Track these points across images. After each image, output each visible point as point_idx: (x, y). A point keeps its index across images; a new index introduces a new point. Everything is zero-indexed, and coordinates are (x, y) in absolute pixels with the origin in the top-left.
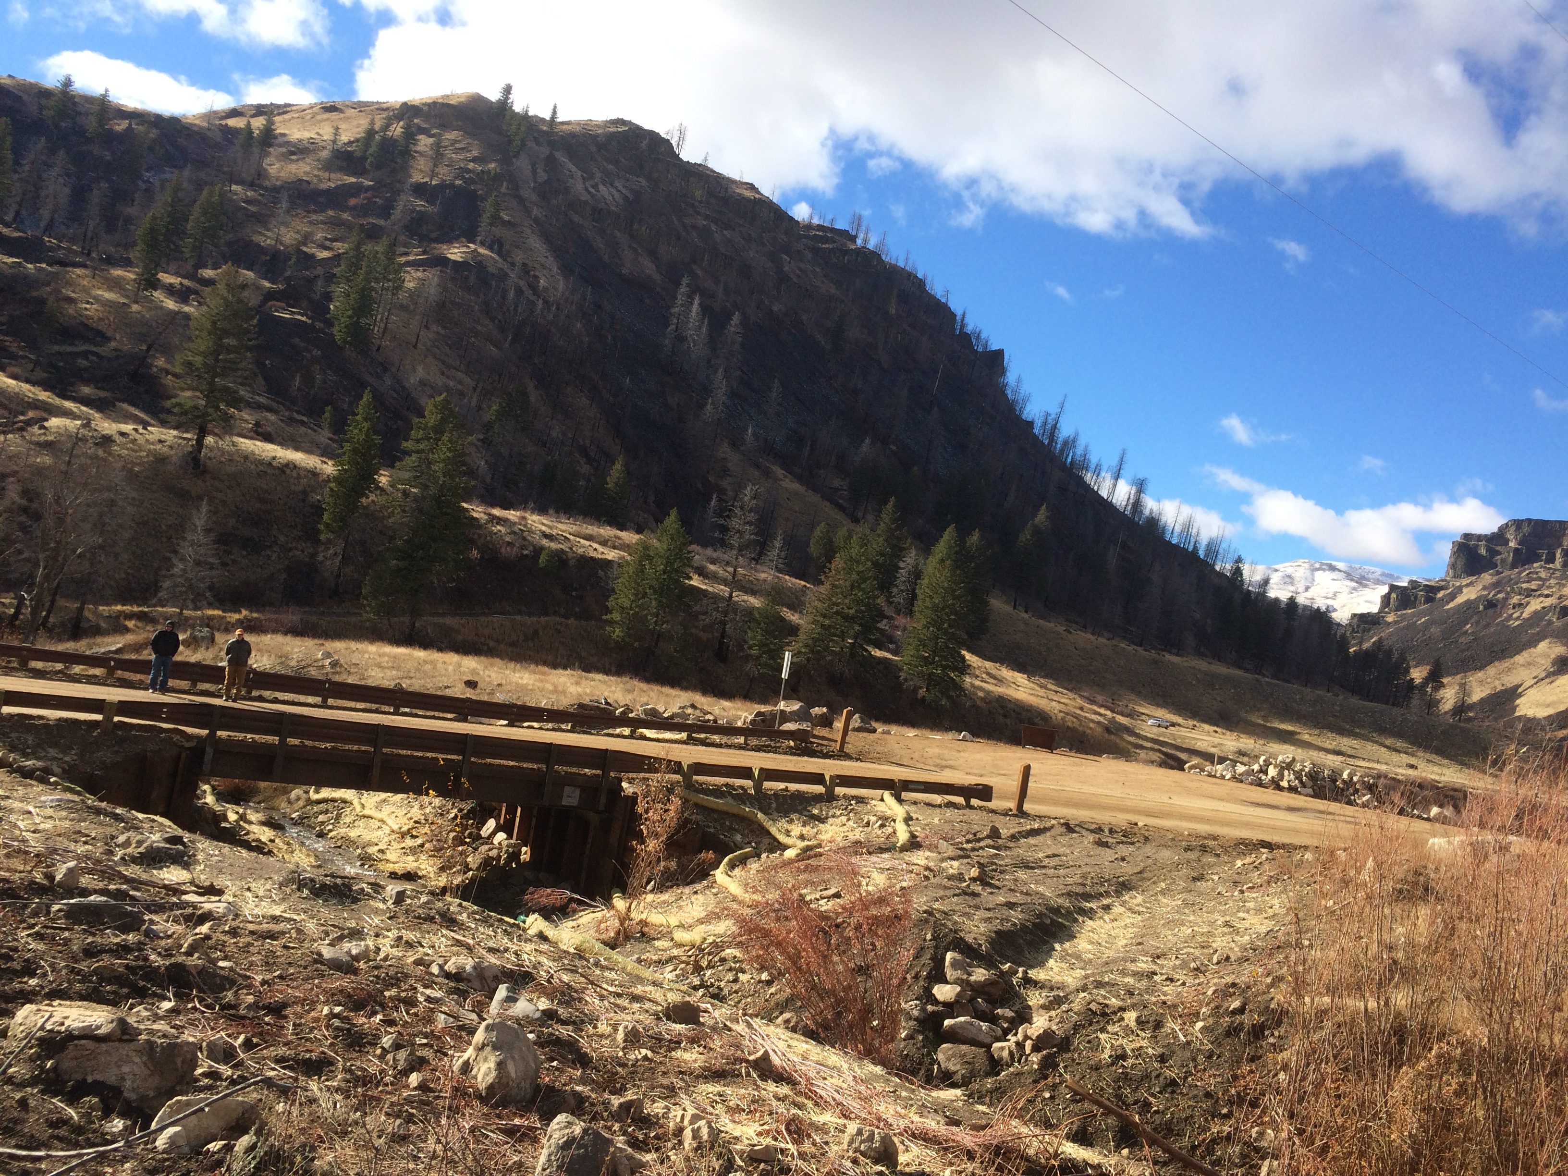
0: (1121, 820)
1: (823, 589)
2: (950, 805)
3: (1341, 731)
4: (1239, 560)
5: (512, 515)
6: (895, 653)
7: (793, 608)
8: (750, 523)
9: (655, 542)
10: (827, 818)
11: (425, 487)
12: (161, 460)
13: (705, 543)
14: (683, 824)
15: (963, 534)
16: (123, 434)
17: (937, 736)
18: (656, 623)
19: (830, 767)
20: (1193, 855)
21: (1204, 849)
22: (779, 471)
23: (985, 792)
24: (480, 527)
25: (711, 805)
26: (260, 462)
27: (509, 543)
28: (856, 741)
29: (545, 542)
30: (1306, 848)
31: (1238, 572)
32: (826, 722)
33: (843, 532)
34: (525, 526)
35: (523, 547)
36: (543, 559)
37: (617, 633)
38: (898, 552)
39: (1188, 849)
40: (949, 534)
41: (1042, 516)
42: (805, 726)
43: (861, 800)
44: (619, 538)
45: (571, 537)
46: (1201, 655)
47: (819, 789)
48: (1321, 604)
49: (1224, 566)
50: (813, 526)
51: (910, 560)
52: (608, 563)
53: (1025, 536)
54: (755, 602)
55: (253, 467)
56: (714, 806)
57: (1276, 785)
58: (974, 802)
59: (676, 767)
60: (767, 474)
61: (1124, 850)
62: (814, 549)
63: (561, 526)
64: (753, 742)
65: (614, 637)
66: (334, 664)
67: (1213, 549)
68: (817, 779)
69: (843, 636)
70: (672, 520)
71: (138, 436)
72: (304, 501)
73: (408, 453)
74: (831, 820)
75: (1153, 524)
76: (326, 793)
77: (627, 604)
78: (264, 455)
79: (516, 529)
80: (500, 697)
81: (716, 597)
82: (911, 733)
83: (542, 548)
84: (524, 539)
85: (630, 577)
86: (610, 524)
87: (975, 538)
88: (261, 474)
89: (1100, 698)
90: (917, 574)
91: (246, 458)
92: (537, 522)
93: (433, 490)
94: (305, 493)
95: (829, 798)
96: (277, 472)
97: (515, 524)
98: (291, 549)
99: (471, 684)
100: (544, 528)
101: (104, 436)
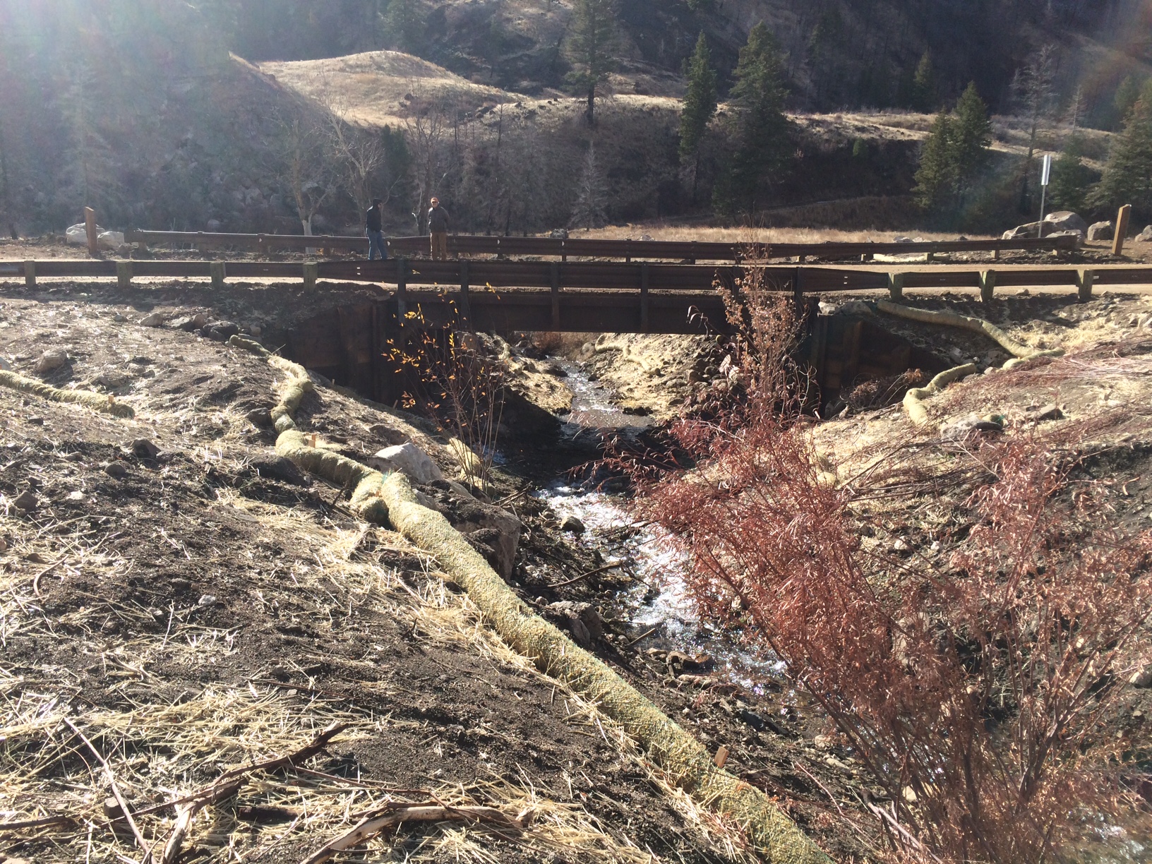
5: (830, 117)
7: (1094, 156)
9: (952, 118)
10: (1078, 321)
11: (752, 105)
12: (567, 121)
13: (1007, 111)
16: (541, 107)
18: (959, 189)
24: (803, 131)
25: (922, 318)
26: (634, 110)
27: (827, 141)
29: (857, 134)
34: (840, 124)
35: (839, 142)
36: (856, 149)
37: (925, 201)
42: (1073, 233)
44: (925, 121)
45: (881, 127)
52: (913, 143)
56: (927, 319)
62: (1119, 101)
63: (872, 119)
65: (922, 205)
70: (969, 93)
71: (551, 107)
72: (667, 135)
74: (1083, 324)
77: (931, 175)
78: (636, 104)
79: (832, 127)
83: (855, 140)
84: (840, 134)
85: (932, 151)
86: (917, 111)
88: (636, 119)
91: (624, 109)
92: (851, 119)
93: (757, 106)
94: (667, 128)
96: (647, 115)
97: (831, 123)
98: (660, 174)
100: (856, 123)
101: (530, 111)
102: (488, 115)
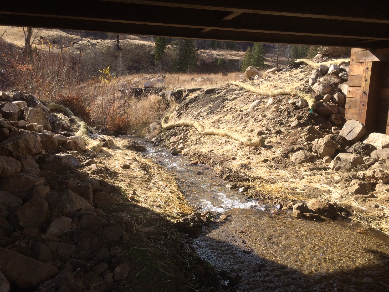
5: (208, 51)
12: (109, 48)
16: (98, 42)
24: (199, 55)
26: (135, 45)
27: (208, 58)
34: (211, 53)
35: (212, 59)
36: (219, 61)
45: (225, 55)
52: (237, 60)
55: (134, 47)
63: (221, 52)
71: (102, 42)
72: (149, 54)
78: (136, 43)
79: (209, 54)
84: (212, 56)
86: (235, 50)
88: (136, 48)
91: (131, 44)
94: (149, 52)
96: (141, 47)
98: (148, 68)
100: (217, 53)
101: (93, 44)
102: (76, 45)
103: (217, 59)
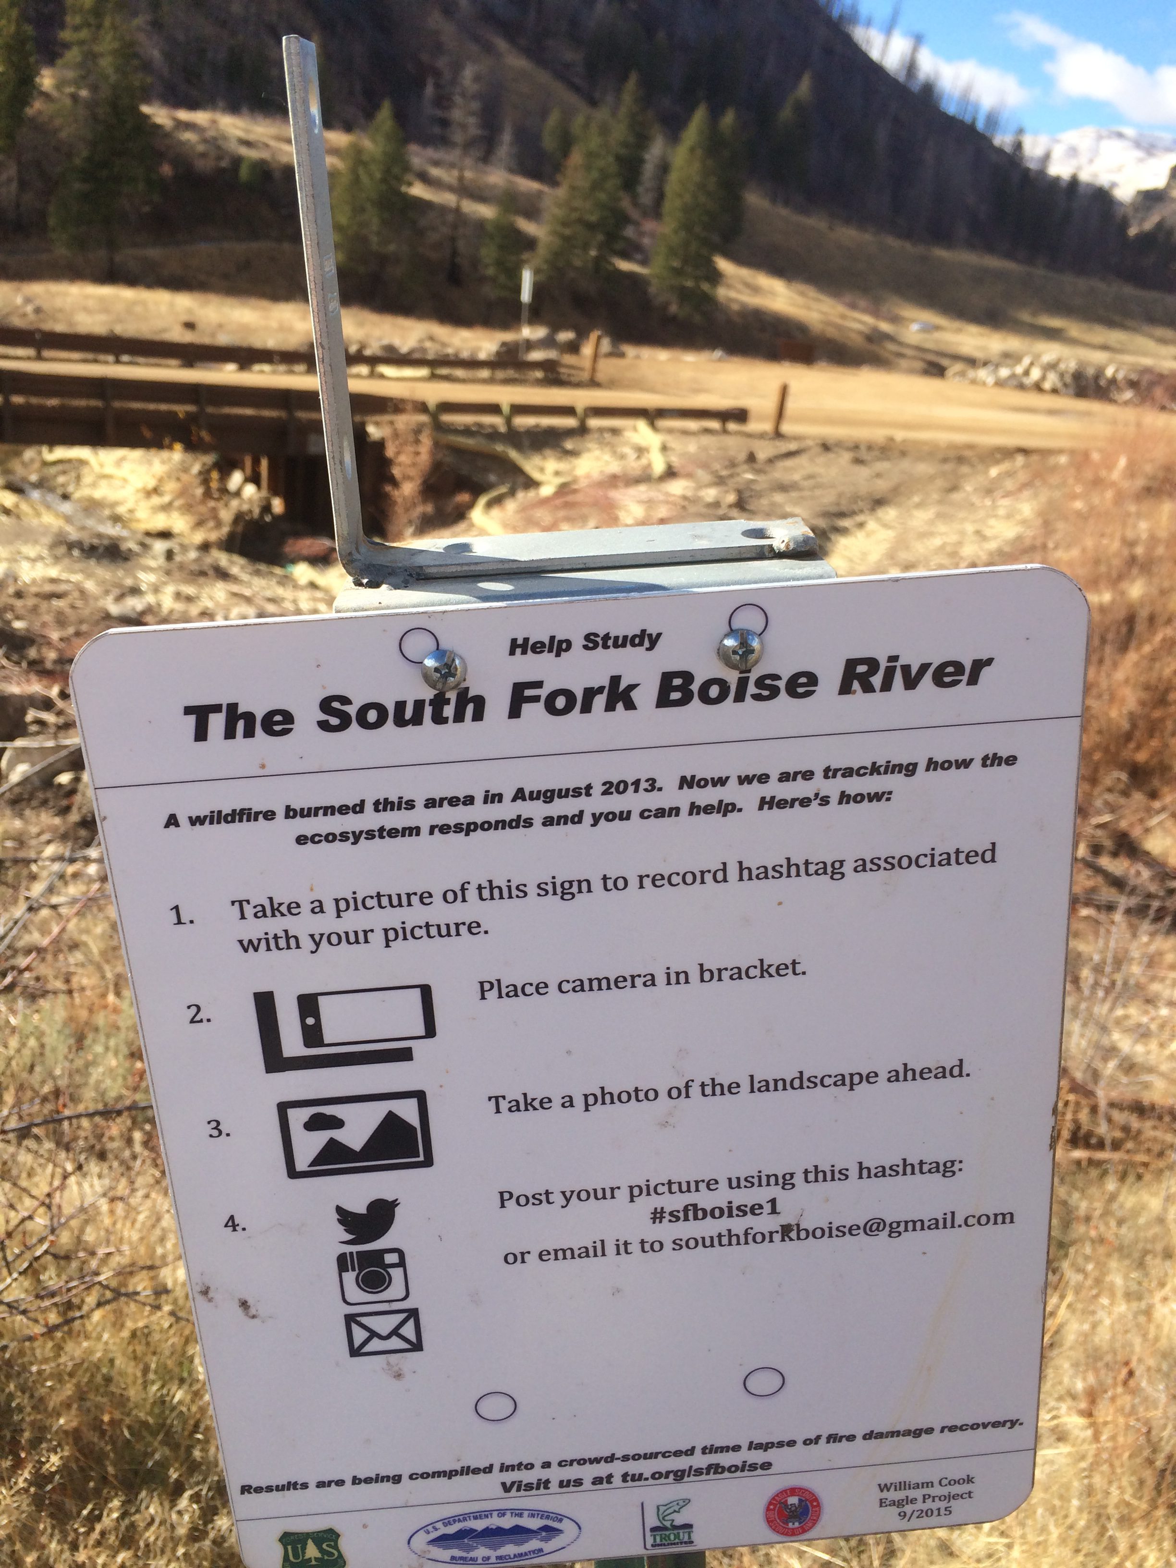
0: (878, 435)
1: (561, 192)
2: (707, 431)
3: (1111, 324)
4: (1021, 131)
5: (200, 117)
6: (644, 263)
7: (528, 216)
8: (473, 114)
9: (367, 143)
10: (581, 452)
11: (94, 88)
13: (426, 141)
14: (437, 467)
15: (715, 114)
17: (690, 358)
18: (379, 243)
19: (581, 398)
20: (948, 467)
21: (961, 460)
22: (502, 44)
23: (741, 415)
24: (167, 135)
25: (461, 446)
27: (202, 155)
28: (607, 368)
30: (1060, 451)
31: (1018, 146)
32: (573, 348)
33: (579, 120)
34: (217, 131)
35: (219, 158)
36: (244, 172)
38: (642, 140)
39: (945, 460)
40: (699, 117)
41: (804, 88)
42: (551, 354)
43: (615, 432)
46: (971, 245)
47: (570, 422)
48: (1104, 180)
49: (1003, 140)
50: (544, 114)
51: (656, 150)
53: (786, 113)
54: (486, 211)
56: (465, 447)
57: (1038, 387)
58: (732, 426)
59: (422, 407)
60: (489, 49)
61: (882, 466)
62: (549, 143)
63: (257, 129)
64: (500, 374)
66: (38, 310)
67: (992, 120)
68: (568, 411)
69: (586, 247)
70: (385, 114)
73: (67, 46)
74: (585, 455)
75: (928, 91)
76: (61, 453)
79: (207, 135)
80: (223, 339)
81: (443, 210)
82: (663, 355)
83: (241, 158)
84: (219, 147)
85: (344, 189)
87: (729, 119)
89: (862, 303)
90: (664, 168)
92: (230, 125)
93: (105, 92)
95: (582, 431)
97: (204, 128)
99: (190, 326)
100: (239, 132)
103: (237, 161)
